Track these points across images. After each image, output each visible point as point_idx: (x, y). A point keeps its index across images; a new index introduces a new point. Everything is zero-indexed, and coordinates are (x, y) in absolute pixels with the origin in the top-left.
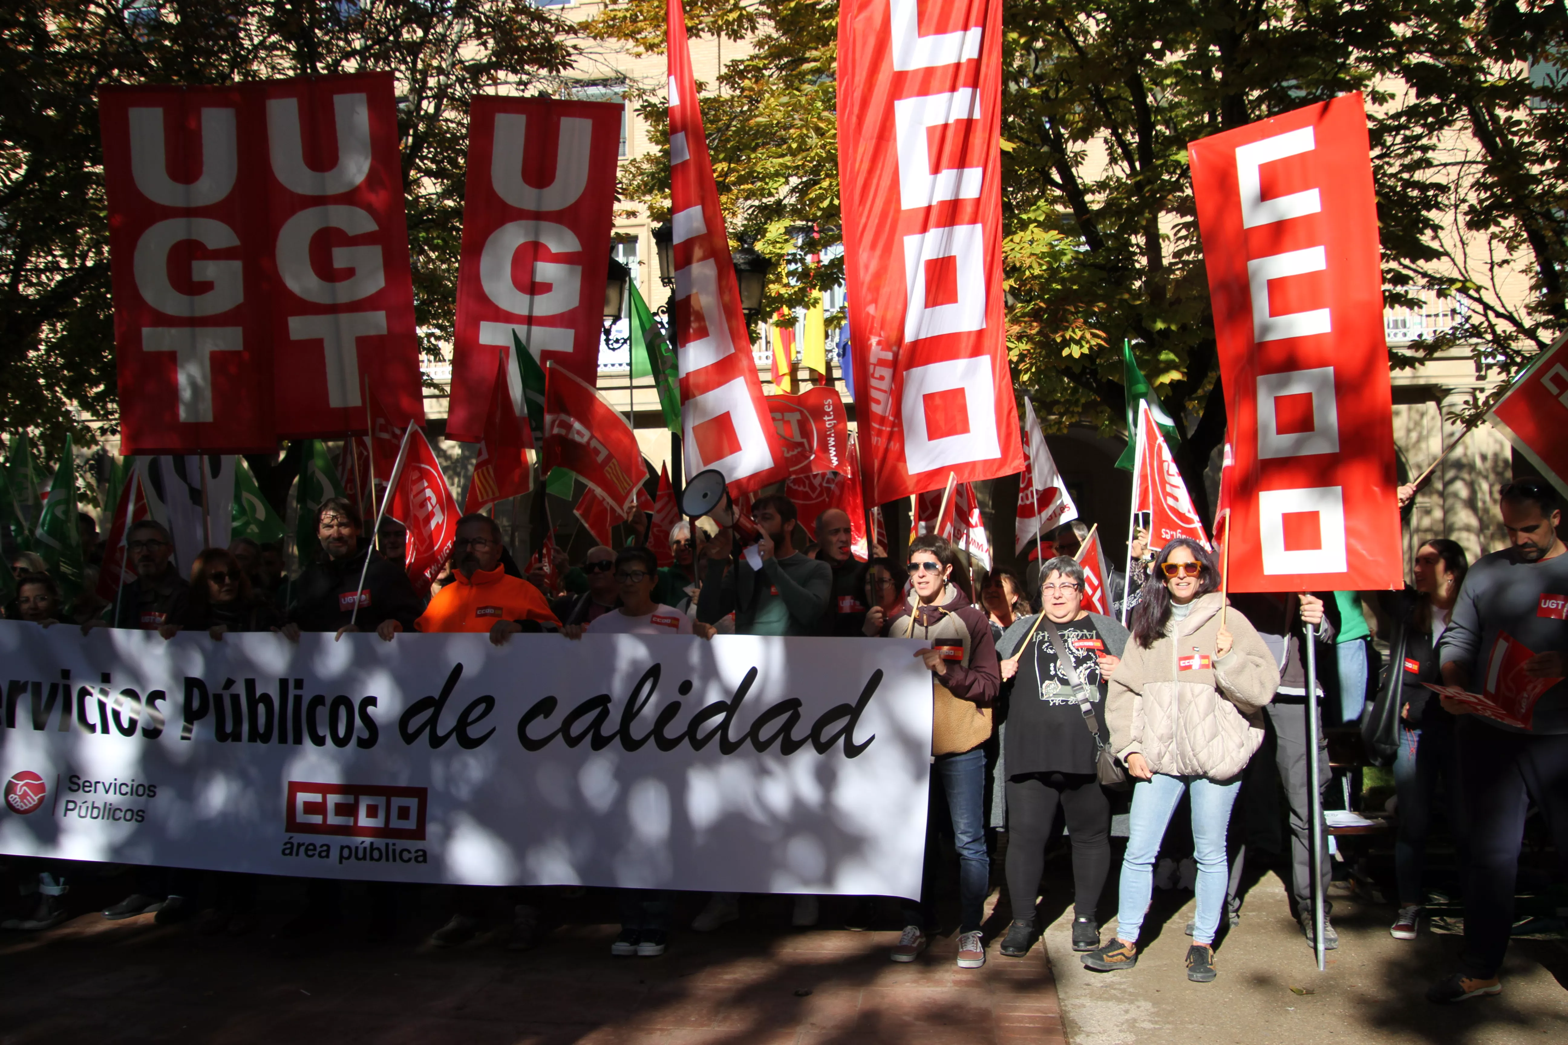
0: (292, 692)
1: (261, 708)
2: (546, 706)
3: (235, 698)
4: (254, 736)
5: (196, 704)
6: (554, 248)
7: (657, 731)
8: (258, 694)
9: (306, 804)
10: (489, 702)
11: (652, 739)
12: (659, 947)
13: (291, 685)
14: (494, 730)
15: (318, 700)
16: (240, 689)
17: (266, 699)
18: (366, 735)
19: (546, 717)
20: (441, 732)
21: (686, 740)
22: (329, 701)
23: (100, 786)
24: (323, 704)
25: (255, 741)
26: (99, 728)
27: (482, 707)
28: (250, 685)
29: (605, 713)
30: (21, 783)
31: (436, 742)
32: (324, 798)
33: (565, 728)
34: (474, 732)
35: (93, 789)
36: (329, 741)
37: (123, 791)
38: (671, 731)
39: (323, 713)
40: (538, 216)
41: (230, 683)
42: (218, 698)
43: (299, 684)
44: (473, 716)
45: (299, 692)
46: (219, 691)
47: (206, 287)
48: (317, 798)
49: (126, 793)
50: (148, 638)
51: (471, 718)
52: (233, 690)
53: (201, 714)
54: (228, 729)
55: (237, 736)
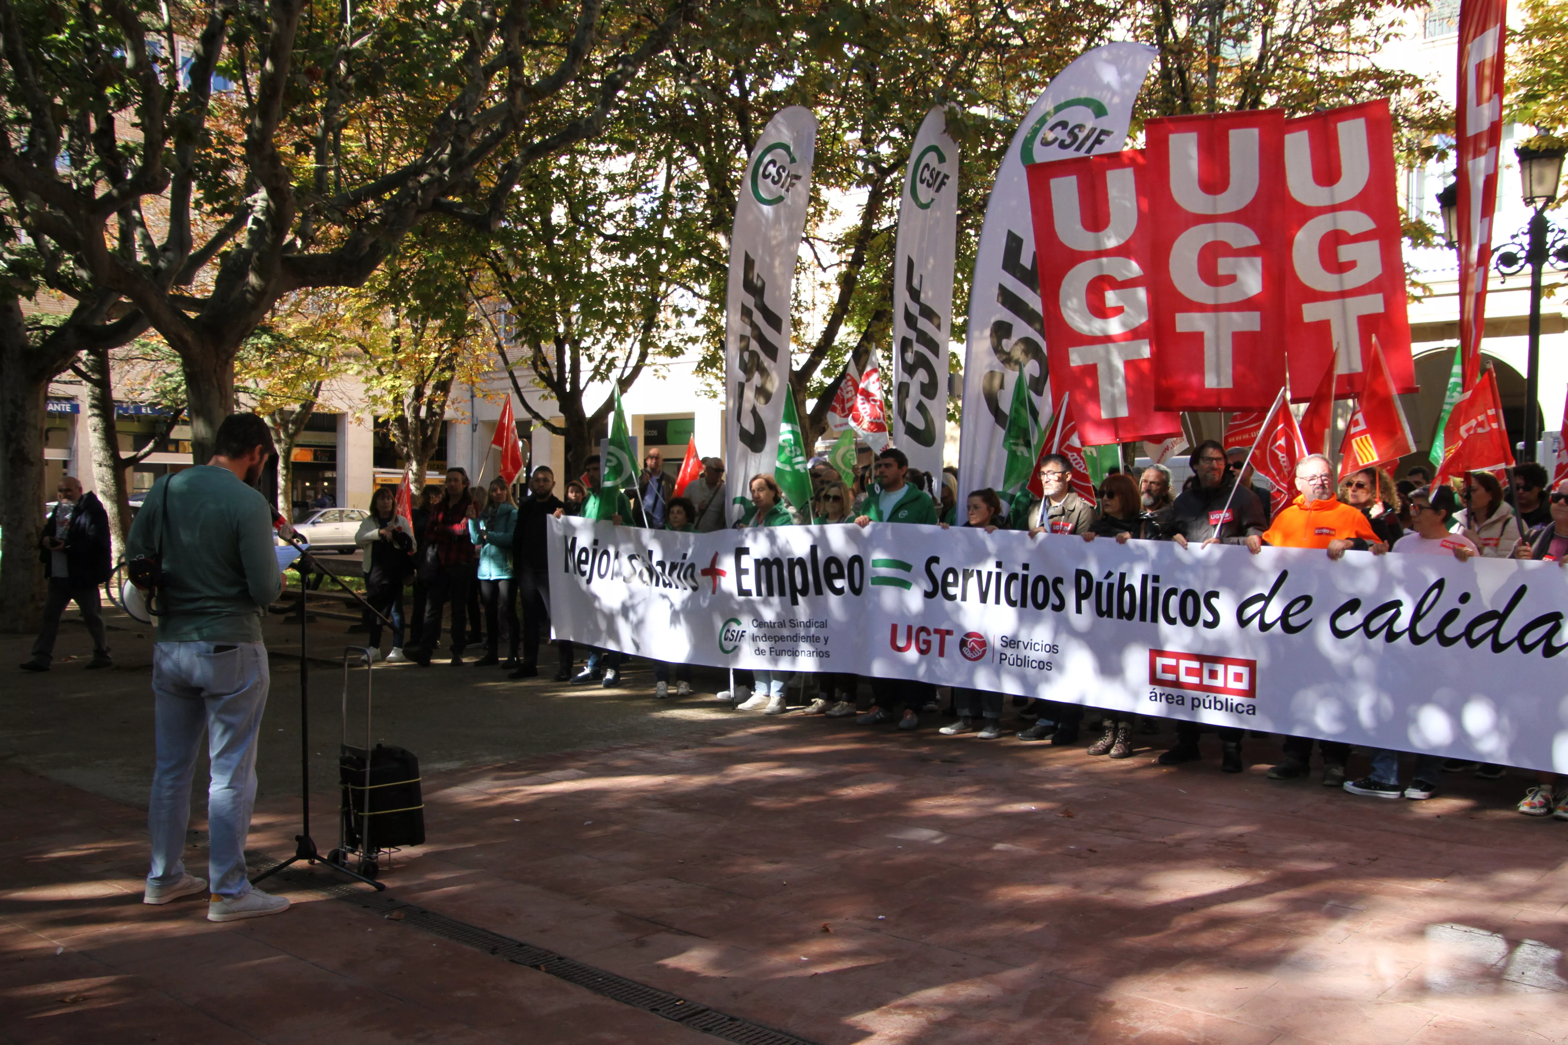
0: (1151, 585)
1: (1127, 595)
2: (1353, 605)
3: (1111, 586)
4: (1121, 615)
5: (1084, 589)
7: (1439, 631)
8: (1126, 585)
9: (1164, 666)
10: (1308, 599)
11: (1435, 637)
12: (1423, 793)
13: (1150, 580)
14: (1310, 621)
15: (1172, 592)
16: (1115, 580)
17: (1131, 588)
18: (1210, 618)
19: (1351, 614)
21: (1463, 639)
22: (1180, 593)
23: (1021, 644)
24: (1176, 595)
25: (1122, 619)
26: (1019, 603)
27: (1302, 603)
28: (1122, 577)
29: (1397, 614)
30: (970, 640)
32: (1178, 663)
33: (1366, 624)
34: (1294, 621)
35: (1016, 646)
36: (1179, 620)
37: (1036, 649)
38: (1451, 631)
39: (1174, 601)
41: (1109, 574)
42: (1099, 585)
43: (1156, 579)
44: (1293, 611)
45: (1156, 585)
46: (1101, 580)
48: (1171, 662)
49: (1039, 650)
51: (1291, 612)
52: (1110, 580)
53: (1086, 596)
54: (1104, 608)
55: (1109, 614)
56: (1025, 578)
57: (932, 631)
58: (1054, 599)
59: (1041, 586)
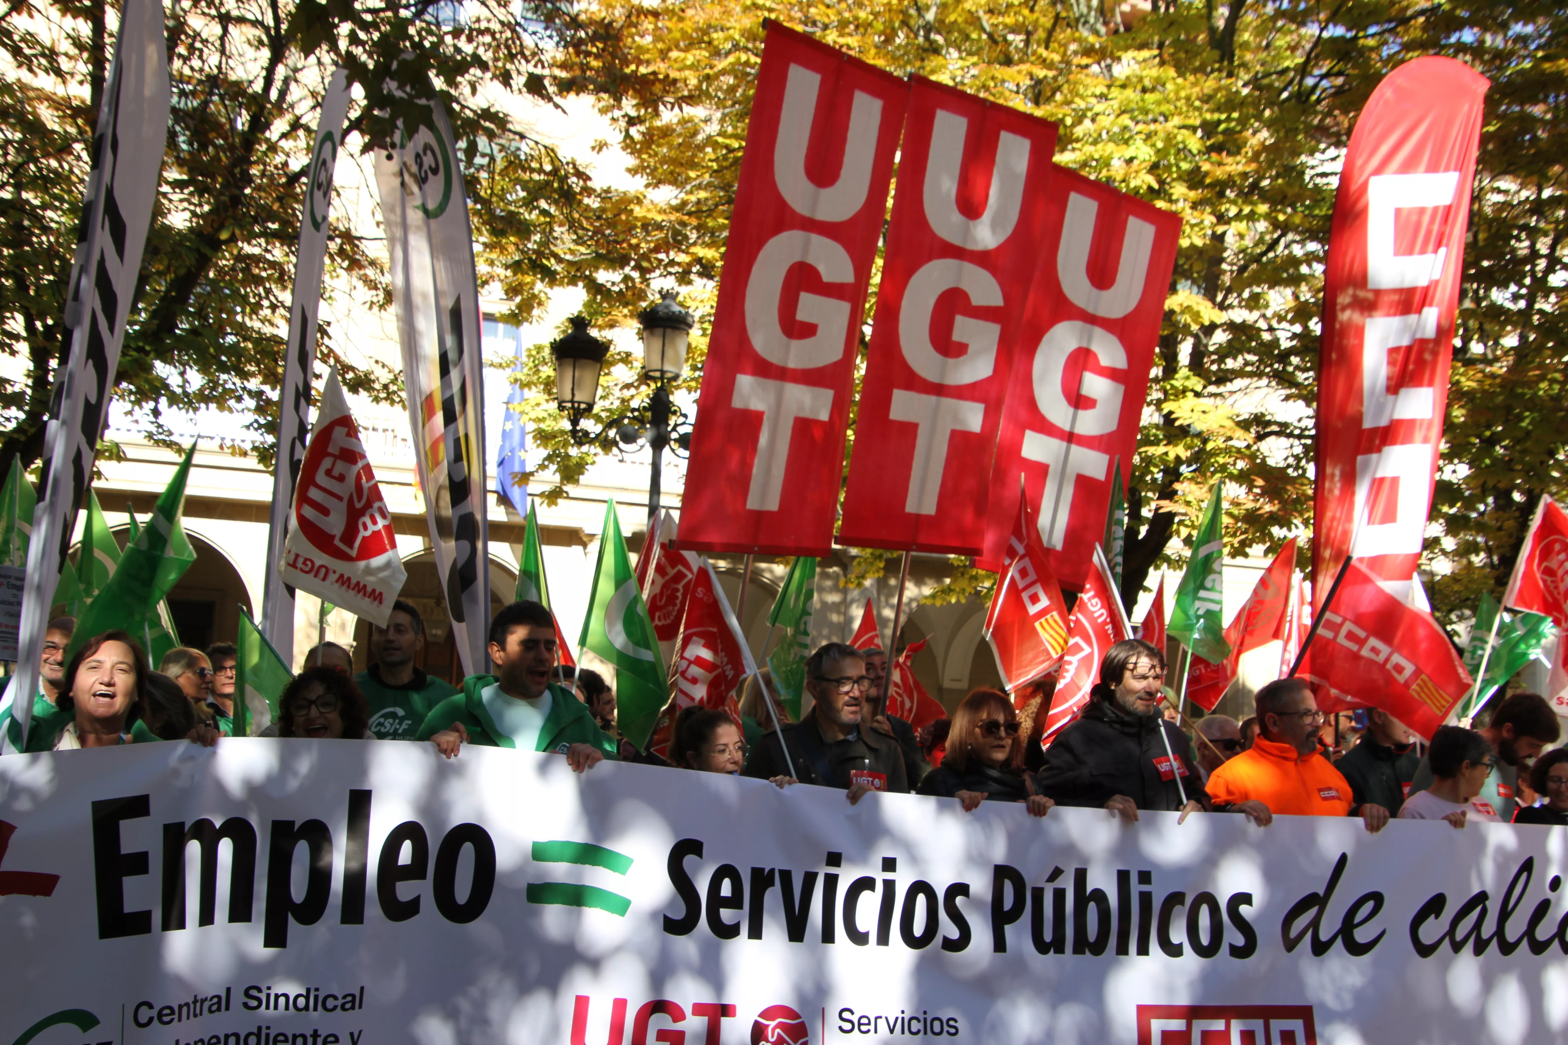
0: (1136, 888)
1: (1092, 908)
2: (1436, 905)
3: (1060, 895)
4: (1080, 946)
5: (1008, 903)
6: (1104, 361)
7: (1529, 933)
8: (1089, 889)
9: (1164, 1034)
10: (1377, 898)
11: (1525, 942)
13: (1134, 879)
14: (1383, 933)
15: (1175, 898)
16: (1068, 883)
17: (1099, 896)
18: (1240, 940)
19: (1437, 917)
20: (1324, 936)
21: (1556, 942)
22: (1189, 901)
23: (882, 1024)
24: (1182, 903)
25: (1083, 953)
26: (873, 937)
27: (1369, 905)
28: (1081, 876)
29: (1484, 914)
30: (772, 1024)
31: (1320, 948)
32: (1189, 1025)
33: (1451, 932)
34: (1361, 935)
35: (872, 1027)
36: (1187, 948)
37: (914, 1029)
39: (1178, 914)
40: (1092, 319)
41: (1057, 873)
42: (1038, 894)
43: (1145, 878)
44: (1358, 918)
45: (1145, 888)
46: (1041, 884)
47: (808, 330)
48: (1179, 1025)
49: (918, 1032)
50: (942, 808)
51: (1357, 919)
52: (1059, 883)
53: (1014, 915)
54: (1048, 936)
55: (1058, 945)
56: (889, 886)
57: (688, 1010)
58: (949, 929)
59: (921, 900)
